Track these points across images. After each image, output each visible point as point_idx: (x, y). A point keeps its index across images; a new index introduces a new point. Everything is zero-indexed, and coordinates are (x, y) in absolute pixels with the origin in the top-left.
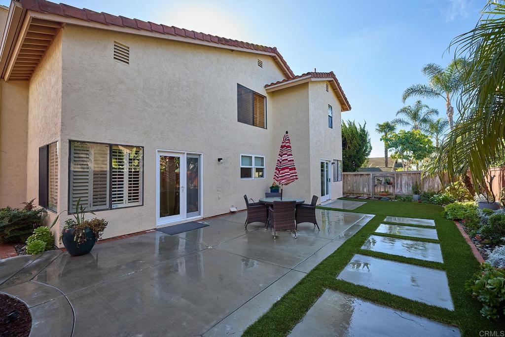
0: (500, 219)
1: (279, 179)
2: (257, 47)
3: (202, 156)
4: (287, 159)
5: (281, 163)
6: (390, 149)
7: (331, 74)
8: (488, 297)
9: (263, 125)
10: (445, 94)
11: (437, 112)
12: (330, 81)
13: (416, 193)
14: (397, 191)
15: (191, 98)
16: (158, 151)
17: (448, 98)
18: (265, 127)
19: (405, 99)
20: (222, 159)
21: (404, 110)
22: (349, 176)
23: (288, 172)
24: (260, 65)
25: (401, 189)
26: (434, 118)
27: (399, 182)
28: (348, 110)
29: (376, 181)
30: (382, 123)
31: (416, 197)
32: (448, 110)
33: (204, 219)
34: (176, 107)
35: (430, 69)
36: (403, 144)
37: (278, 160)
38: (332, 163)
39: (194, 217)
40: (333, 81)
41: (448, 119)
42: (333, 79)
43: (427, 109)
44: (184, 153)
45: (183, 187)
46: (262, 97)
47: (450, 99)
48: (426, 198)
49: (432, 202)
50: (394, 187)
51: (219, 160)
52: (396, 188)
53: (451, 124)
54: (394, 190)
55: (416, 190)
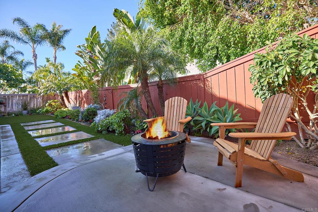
8: (104, 127)
11: (22, 54)
13: (25, 109)
14: (8, 109)
17: (33, 47)
25: (12, 107)
27: (10, 102)
31: (25, 112)
32: (34, 55)
43: (14, 49)
47: (35, 48)
48: (33, 112)
49: (38, 114)
50: (5, 106)
52: (7, 107)
53: (36, 65)
54: (5, 109)
55: (25, 107)
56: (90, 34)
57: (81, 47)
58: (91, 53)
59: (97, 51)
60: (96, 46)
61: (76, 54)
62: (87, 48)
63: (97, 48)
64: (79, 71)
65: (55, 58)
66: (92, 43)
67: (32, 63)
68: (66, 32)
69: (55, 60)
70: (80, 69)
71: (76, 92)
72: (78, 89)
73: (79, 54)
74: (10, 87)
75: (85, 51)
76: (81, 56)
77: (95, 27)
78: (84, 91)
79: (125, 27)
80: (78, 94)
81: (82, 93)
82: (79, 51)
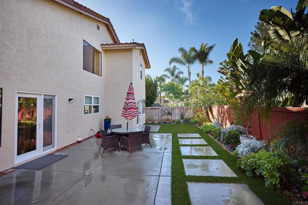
0: (231, 132)
1: (127, 116)
2: (98, 16)
3: (56, 98)
4: (132, 102)
5: (127, 104)
6: (163, 92)
7: (143, 45)
8: (249, 168)
9: (99, 73)
10: (187, 65)
11: (182, 73)
12: (141, 49)
13: (182, 119)
14: (173, 118)
15: (48, 46)
16: (17, 92)
17: (189, 67)
18: (100, 75)
19: (170, 63)
20: (72, 99)
21: (168, 70)
22: (148, 109)
23: (133, 111)
24: (98, 28)
25: (175, 116)
26: (181, 76)
27: (174, 113)
28: (149, 68)
29: (163, 113)
30: (158, 76)
31: (182, 121)
32: (189, 73)
33: (58, 151)
34: (35, 53)
35: (181, 50)
36: (169, 90)
37: (125, 103)
38: (142, 102)
39: (50, 150)
40: (143, 49)
41: (188, 78)
42: (144, 48)
43: (178, 70)
44: (41, 94)
45: (39, 125)
46: (98, 52)
48: (187, 121)
49: (190, 123)
50: (171, 115)
51: (70, 100)
53: (190, 81)
54: (171, 117)
55: (182, 117)
56: (232, 48)
57: (223, 63)
58: (233, 68)
59: (239, 66)
60: (238, 59)
61: (218, 72)
62: (229, 63)
63: (240, 62)
64: (221, 86)
65: (203, 72)
66: (233, 58)
67: (188, 79)
68: (211, 48)
69: (203, 74)
70: (222, 85)
71: (219, 107)
72: (221, 104)
73: (221, 71)
74: (175, 98)
75: (227, 67)
76: (223, 73)
77: (237, 39)
78: (226, 107)
79: (278, 28)
80: (220, 109)
81: (224, 108)
82: (221, 69)
